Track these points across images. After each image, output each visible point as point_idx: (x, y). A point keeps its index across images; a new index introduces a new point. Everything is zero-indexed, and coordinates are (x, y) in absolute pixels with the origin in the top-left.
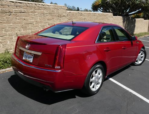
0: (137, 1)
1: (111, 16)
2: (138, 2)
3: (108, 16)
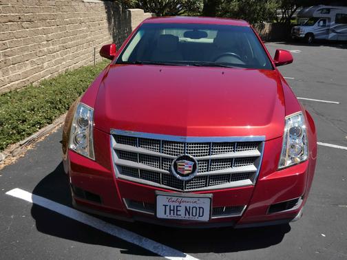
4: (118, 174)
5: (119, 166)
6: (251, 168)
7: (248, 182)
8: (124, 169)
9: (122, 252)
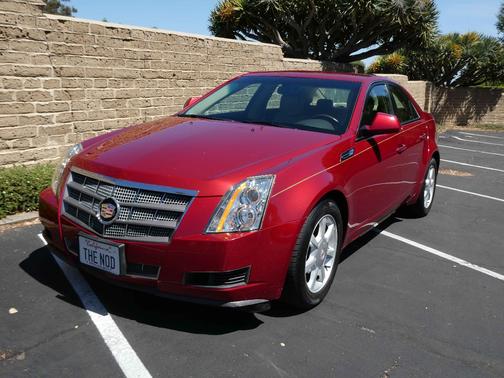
0: (373, 2)
1: (276, 57)
2: (379, 8)
3: (261, 55)
4: (63, 210)
5: (66, 204)
6: (172, 224)
7: (166, 240)
8: (71, 208)
9: (58, 297)
